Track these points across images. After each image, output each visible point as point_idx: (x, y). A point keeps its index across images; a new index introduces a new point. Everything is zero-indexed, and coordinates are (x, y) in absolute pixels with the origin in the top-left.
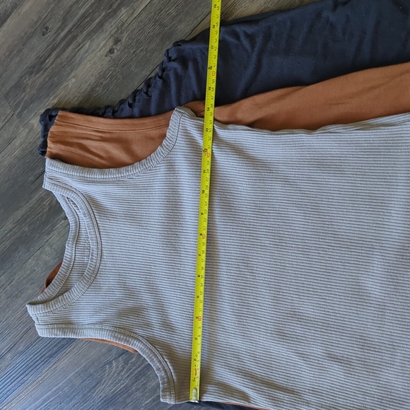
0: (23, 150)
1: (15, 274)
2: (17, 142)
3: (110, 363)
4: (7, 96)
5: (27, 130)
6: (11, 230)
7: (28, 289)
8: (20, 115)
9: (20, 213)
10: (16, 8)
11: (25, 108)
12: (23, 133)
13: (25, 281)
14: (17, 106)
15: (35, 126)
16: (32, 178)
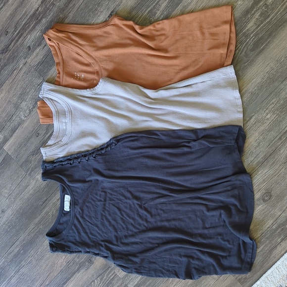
0: (35, 190)
1: (39, 249)
2: (30, 187)
3: (94, 281)
4: (21, 166)
5: (35, 181)
6: (33, 229)
7: (47, 255)
8: (30, 174)
9: (37, 220)
10: (20, 125)
11: (32, 171)
12: (33, 183)
13: (44, 252)
14: (28, 170)
15: (39, 179)
16: (41, 203)
